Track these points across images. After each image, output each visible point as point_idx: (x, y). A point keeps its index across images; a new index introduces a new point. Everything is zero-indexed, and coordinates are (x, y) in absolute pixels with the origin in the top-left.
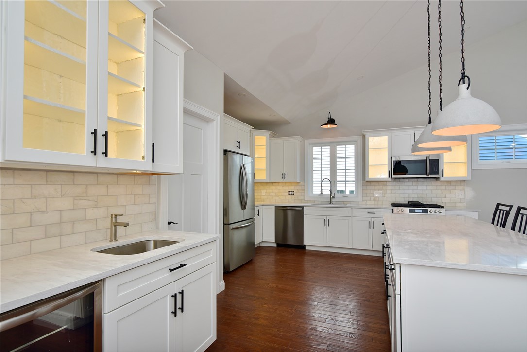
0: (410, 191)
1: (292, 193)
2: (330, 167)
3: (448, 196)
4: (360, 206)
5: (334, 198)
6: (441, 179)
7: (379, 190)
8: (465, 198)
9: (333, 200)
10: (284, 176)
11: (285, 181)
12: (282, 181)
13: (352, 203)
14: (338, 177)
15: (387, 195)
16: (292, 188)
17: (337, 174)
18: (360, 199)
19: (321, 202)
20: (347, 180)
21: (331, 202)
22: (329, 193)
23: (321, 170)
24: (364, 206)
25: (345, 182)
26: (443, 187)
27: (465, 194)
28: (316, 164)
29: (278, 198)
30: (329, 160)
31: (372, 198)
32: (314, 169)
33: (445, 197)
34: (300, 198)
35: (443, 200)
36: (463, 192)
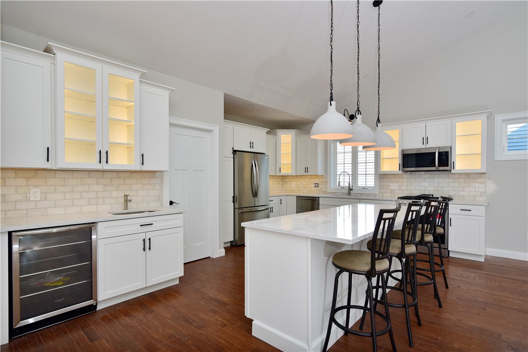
0: (427, 184)
1: (317, 185)
2: (352, 161)
3: (466, 189)
4: (377, 198)
5: (352, 190)
6: (453, 171)
7: (395, 182)
8: (485, 192)
9: (352, 192)
10: (307, 170)
11: (308, 174)
12: (306, 174)
13: (370, 195)
14: (359, 170)
15: (403, 188)
16: (317, 181)
17: (359, 167)
18: (376, 192)
19: (341, 194)
20: (367, 173)
21: (349, 194)
22: (348, 185)
23: (344, 164)
24: (381, 198)
25: (366, 174)
26: (462, 180)
27: (485, 187)
28: (340, 158)
29: (305, 190)
30: (351, 155)
31: (388, 191)
32: (338, 163)
33: (464, 191)
34: (324, 190)
35: (461, 193)
36: (484, 185)
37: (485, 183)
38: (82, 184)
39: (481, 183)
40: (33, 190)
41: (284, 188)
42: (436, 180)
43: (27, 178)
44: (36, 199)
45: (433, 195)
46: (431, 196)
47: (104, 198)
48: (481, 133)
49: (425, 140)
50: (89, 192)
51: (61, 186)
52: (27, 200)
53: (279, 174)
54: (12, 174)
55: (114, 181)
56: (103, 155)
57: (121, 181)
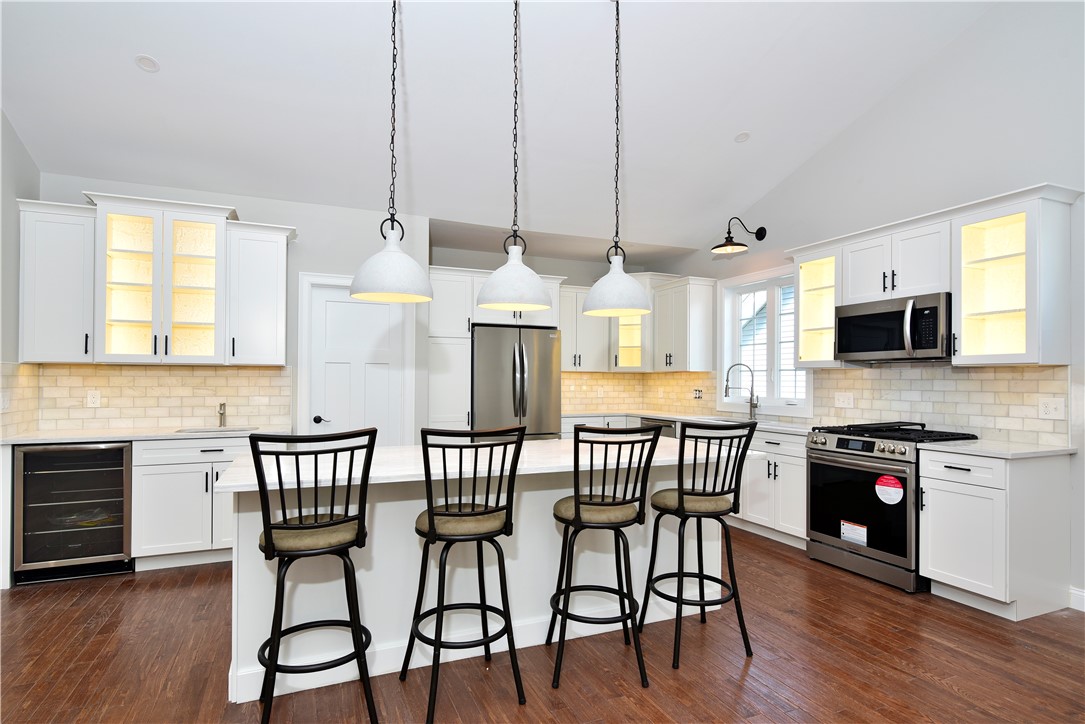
1: (699, 395)
3: (1014, 411)
6: (956, 361)
7: (847, 389)
8: (1066, 421)
10: (669, 359)
12: (668, 369)
15: (863, 404)
16: (699, 384)
17: (781, 352)
18: (809, 412)
21: (751, 416)
22: (750, 396)
23: (754, 345)
25: (795, 371)
27: (1067, 407)
29: (679, 404)
31: (832, 411)
33: (1008, 415)
34: (710, 405)
35: (1002, 423)
36: (1061, 400)
37: (1065, 394)
38: (160, 386)
39: (1054, 394)
40: (91, 393)
41: (646, 400)
42: (938, 385)
43: (85, 377)
44: (93, 406)
45: (923, 426)
46: (920, 428)
47: (193, 407)
48: (1024, 251)
49: (889, 280)
50: (170, 397)
51: (129, 387)
52: (83, 406)
53: (614, 369)
54: (65, 371)
55: (210, 382)
56: (161, 344)
57: (222, 381)
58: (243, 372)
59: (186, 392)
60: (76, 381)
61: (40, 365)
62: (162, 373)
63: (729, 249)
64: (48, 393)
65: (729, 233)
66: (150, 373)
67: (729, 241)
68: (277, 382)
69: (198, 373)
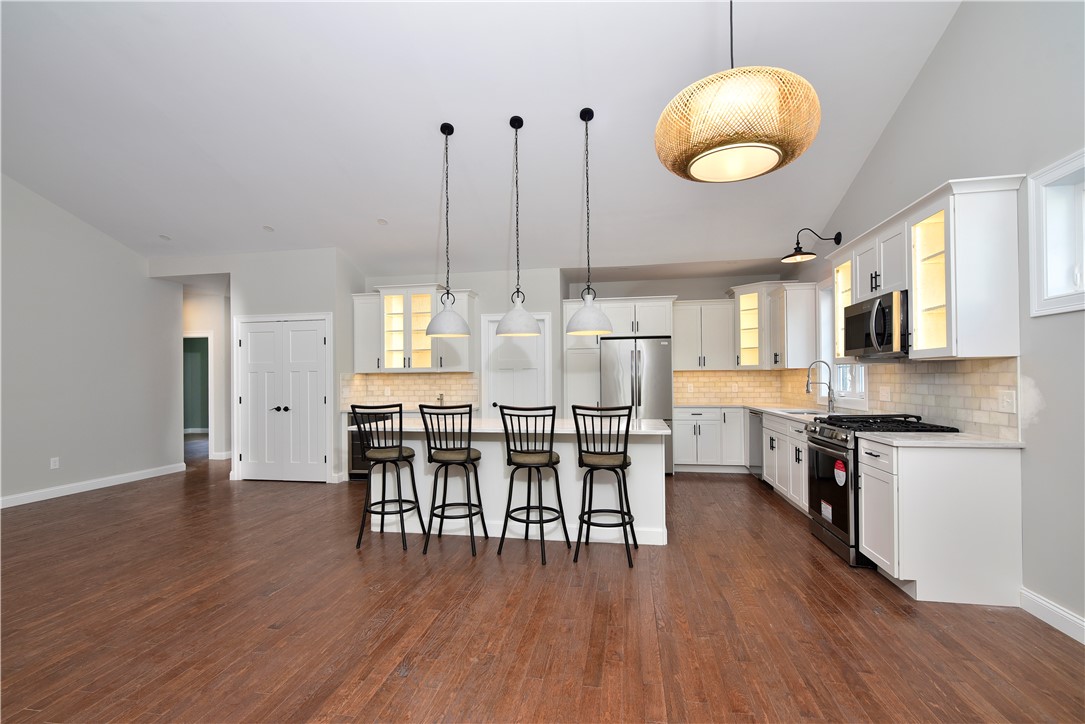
3: (983, 405)
7: (886, 384)
8: (1016, 414)
10: (776, 358)
15: (895, 397)
18: (866, 405)
26: (976, 378)
27: (1017, 400)
50: (419, 390)
51: (402, 385)
53: (738, 368)
54: (376, 377)
55: (438, 382)
56: (407, 361)
57: (443, 382)
58: (454, 376)
59: (426, 387)
60: (380, 382)
61: (367, 374)
62: (416, 377)
63: (798, 259)
64: (371, 388)
65: (798, 243)
66: (411, 377)
67: (798, 251)
68: (471, 382)
69: (432, 377)
